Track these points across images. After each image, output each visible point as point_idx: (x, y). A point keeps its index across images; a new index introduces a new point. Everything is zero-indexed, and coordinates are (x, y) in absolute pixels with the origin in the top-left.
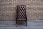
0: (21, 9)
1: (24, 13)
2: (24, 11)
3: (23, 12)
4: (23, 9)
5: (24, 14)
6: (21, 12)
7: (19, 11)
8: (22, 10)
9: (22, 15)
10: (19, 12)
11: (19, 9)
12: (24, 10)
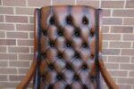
0: (70, 30)
1: (91, 62)
2: (85, 45)
3: (77, 55)
4: (85, 30)
5: (85, 67)
6: (69, 53)
7: (53, 44)
8: (78, 41)
9: (77, 78)
10: (53, 52)
11: (54, 28)
12: (91, 40)
